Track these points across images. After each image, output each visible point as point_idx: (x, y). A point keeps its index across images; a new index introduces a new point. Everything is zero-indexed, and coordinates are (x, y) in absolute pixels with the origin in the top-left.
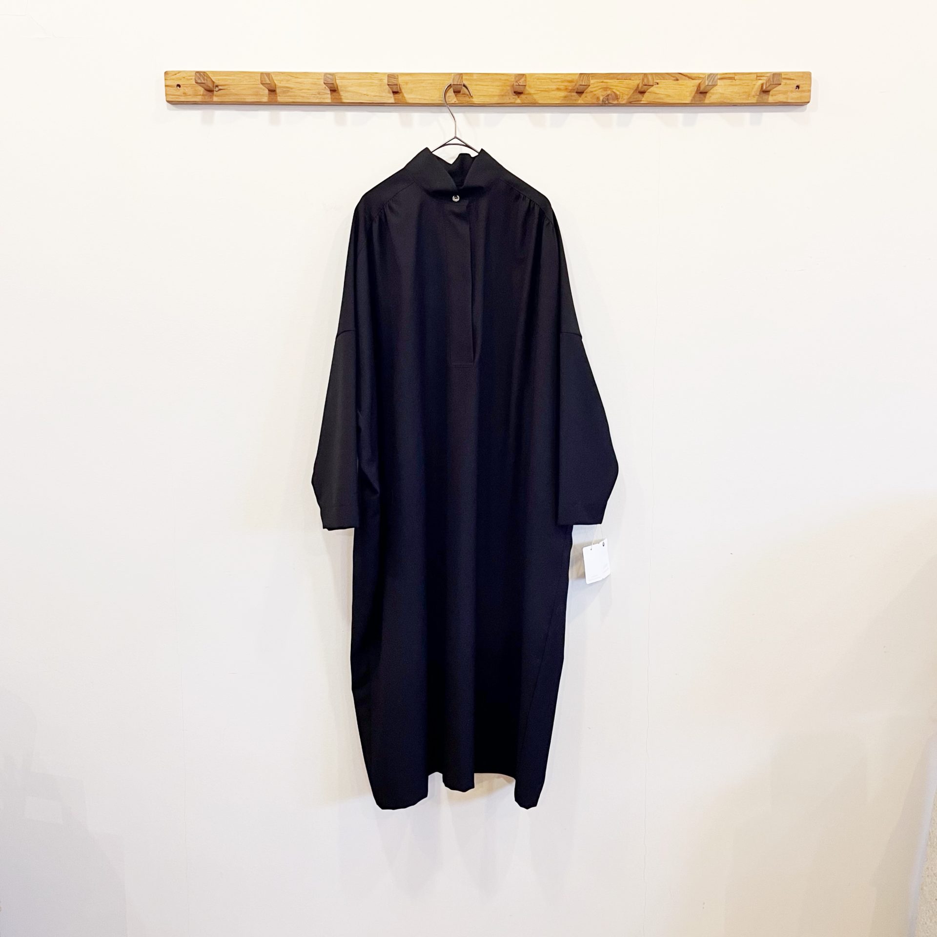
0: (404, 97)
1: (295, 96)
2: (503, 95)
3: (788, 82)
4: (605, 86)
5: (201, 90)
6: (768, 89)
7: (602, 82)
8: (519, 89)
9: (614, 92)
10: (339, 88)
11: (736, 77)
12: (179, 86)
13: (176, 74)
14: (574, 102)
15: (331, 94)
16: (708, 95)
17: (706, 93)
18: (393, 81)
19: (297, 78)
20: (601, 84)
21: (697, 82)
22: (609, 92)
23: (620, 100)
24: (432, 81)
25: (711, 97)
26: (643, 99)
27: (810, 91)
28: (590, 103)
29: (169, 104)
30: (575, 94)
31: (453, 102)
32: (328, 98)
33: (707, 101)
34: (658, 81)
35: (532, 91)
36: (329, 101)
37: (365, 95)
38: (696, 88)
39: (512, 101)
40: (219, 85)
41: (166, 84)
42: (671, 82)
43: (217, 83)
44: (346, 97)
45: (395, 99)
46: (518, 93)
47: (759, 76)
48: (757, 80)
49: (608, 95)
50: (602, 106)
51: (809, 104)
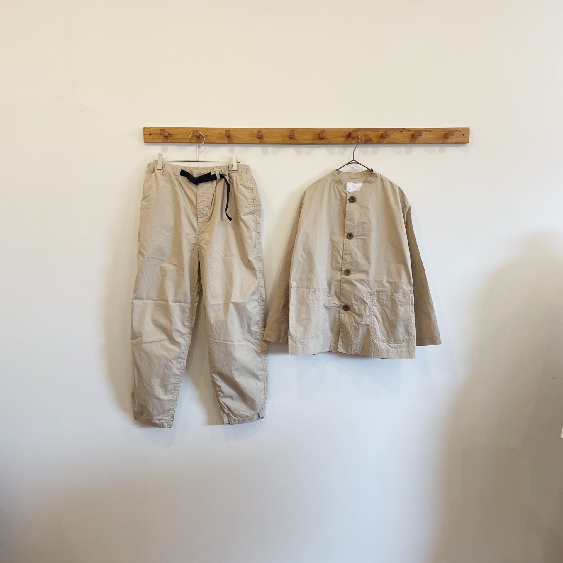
0: (265, 140)
1: (210, 139)
2: (314, 139)
3: (458, 132)
4: (365, 135)
5: (162, 137)
6: (447, 137)
7: (364, 133)
8: (323, 137)
9: (370, 138)
10: (232, 136)
11: (432, 130)
12: (151, 134)
13: (149, 129)
14: (350, 143)
15: (227, 138)
16: (418, 139)
17: (417, 138)
18: (260, 134)
19: (210, 130)
21: (412, 132)
23: (373, 142)
24: (278, 132)
25: (419, 140)
26: (385, 141)
27: (469, 137)
29: (145, 143)
30: (350, 139)
31: (289, 143)
32: (226, 140)
33: (416, 142)
34: (392, 132)
35: (329, 137)
36: (227, 142)
37: (245, 139)
38: (411, 135)
39: (319, 142)
40: (172, 134)
41: (145, 133)
42: (399, 133)
43: (170, 133)
44: (235, 140)
45: (260, 141)
46: (321, 139)
47: (443, 129)
48: (442, 131)
49: (367, 139)
50: (363, 144)
51: (468, 143)
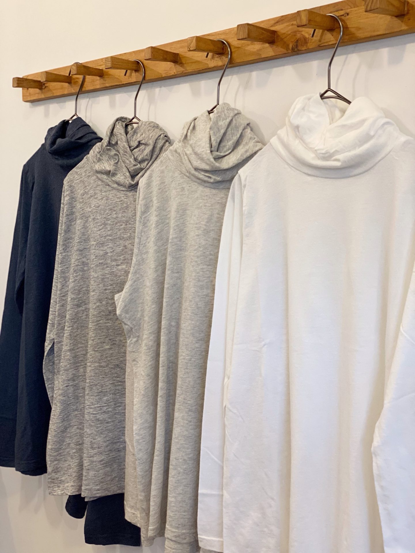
16: (406, 17)
20: (290, 27)
22: (298, 36)
23: (309, 44)
25: (409, 20)
26: (332, 38)
28: (280, 53)
30: (267, 45)
32: (98, 84)
33: (404, 27)
34: (348, 11)
49: (297, 41)
